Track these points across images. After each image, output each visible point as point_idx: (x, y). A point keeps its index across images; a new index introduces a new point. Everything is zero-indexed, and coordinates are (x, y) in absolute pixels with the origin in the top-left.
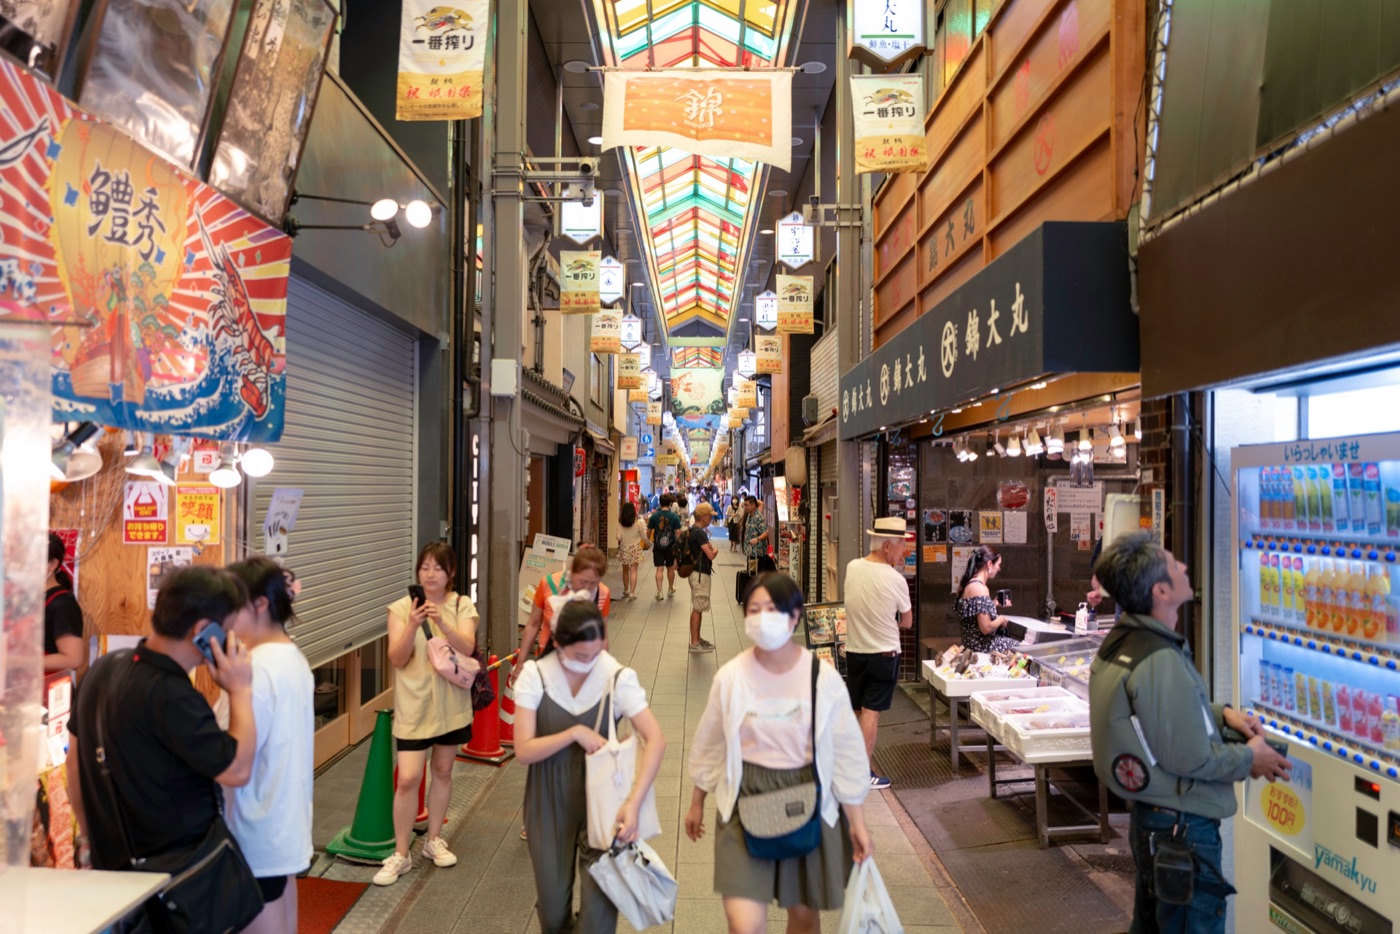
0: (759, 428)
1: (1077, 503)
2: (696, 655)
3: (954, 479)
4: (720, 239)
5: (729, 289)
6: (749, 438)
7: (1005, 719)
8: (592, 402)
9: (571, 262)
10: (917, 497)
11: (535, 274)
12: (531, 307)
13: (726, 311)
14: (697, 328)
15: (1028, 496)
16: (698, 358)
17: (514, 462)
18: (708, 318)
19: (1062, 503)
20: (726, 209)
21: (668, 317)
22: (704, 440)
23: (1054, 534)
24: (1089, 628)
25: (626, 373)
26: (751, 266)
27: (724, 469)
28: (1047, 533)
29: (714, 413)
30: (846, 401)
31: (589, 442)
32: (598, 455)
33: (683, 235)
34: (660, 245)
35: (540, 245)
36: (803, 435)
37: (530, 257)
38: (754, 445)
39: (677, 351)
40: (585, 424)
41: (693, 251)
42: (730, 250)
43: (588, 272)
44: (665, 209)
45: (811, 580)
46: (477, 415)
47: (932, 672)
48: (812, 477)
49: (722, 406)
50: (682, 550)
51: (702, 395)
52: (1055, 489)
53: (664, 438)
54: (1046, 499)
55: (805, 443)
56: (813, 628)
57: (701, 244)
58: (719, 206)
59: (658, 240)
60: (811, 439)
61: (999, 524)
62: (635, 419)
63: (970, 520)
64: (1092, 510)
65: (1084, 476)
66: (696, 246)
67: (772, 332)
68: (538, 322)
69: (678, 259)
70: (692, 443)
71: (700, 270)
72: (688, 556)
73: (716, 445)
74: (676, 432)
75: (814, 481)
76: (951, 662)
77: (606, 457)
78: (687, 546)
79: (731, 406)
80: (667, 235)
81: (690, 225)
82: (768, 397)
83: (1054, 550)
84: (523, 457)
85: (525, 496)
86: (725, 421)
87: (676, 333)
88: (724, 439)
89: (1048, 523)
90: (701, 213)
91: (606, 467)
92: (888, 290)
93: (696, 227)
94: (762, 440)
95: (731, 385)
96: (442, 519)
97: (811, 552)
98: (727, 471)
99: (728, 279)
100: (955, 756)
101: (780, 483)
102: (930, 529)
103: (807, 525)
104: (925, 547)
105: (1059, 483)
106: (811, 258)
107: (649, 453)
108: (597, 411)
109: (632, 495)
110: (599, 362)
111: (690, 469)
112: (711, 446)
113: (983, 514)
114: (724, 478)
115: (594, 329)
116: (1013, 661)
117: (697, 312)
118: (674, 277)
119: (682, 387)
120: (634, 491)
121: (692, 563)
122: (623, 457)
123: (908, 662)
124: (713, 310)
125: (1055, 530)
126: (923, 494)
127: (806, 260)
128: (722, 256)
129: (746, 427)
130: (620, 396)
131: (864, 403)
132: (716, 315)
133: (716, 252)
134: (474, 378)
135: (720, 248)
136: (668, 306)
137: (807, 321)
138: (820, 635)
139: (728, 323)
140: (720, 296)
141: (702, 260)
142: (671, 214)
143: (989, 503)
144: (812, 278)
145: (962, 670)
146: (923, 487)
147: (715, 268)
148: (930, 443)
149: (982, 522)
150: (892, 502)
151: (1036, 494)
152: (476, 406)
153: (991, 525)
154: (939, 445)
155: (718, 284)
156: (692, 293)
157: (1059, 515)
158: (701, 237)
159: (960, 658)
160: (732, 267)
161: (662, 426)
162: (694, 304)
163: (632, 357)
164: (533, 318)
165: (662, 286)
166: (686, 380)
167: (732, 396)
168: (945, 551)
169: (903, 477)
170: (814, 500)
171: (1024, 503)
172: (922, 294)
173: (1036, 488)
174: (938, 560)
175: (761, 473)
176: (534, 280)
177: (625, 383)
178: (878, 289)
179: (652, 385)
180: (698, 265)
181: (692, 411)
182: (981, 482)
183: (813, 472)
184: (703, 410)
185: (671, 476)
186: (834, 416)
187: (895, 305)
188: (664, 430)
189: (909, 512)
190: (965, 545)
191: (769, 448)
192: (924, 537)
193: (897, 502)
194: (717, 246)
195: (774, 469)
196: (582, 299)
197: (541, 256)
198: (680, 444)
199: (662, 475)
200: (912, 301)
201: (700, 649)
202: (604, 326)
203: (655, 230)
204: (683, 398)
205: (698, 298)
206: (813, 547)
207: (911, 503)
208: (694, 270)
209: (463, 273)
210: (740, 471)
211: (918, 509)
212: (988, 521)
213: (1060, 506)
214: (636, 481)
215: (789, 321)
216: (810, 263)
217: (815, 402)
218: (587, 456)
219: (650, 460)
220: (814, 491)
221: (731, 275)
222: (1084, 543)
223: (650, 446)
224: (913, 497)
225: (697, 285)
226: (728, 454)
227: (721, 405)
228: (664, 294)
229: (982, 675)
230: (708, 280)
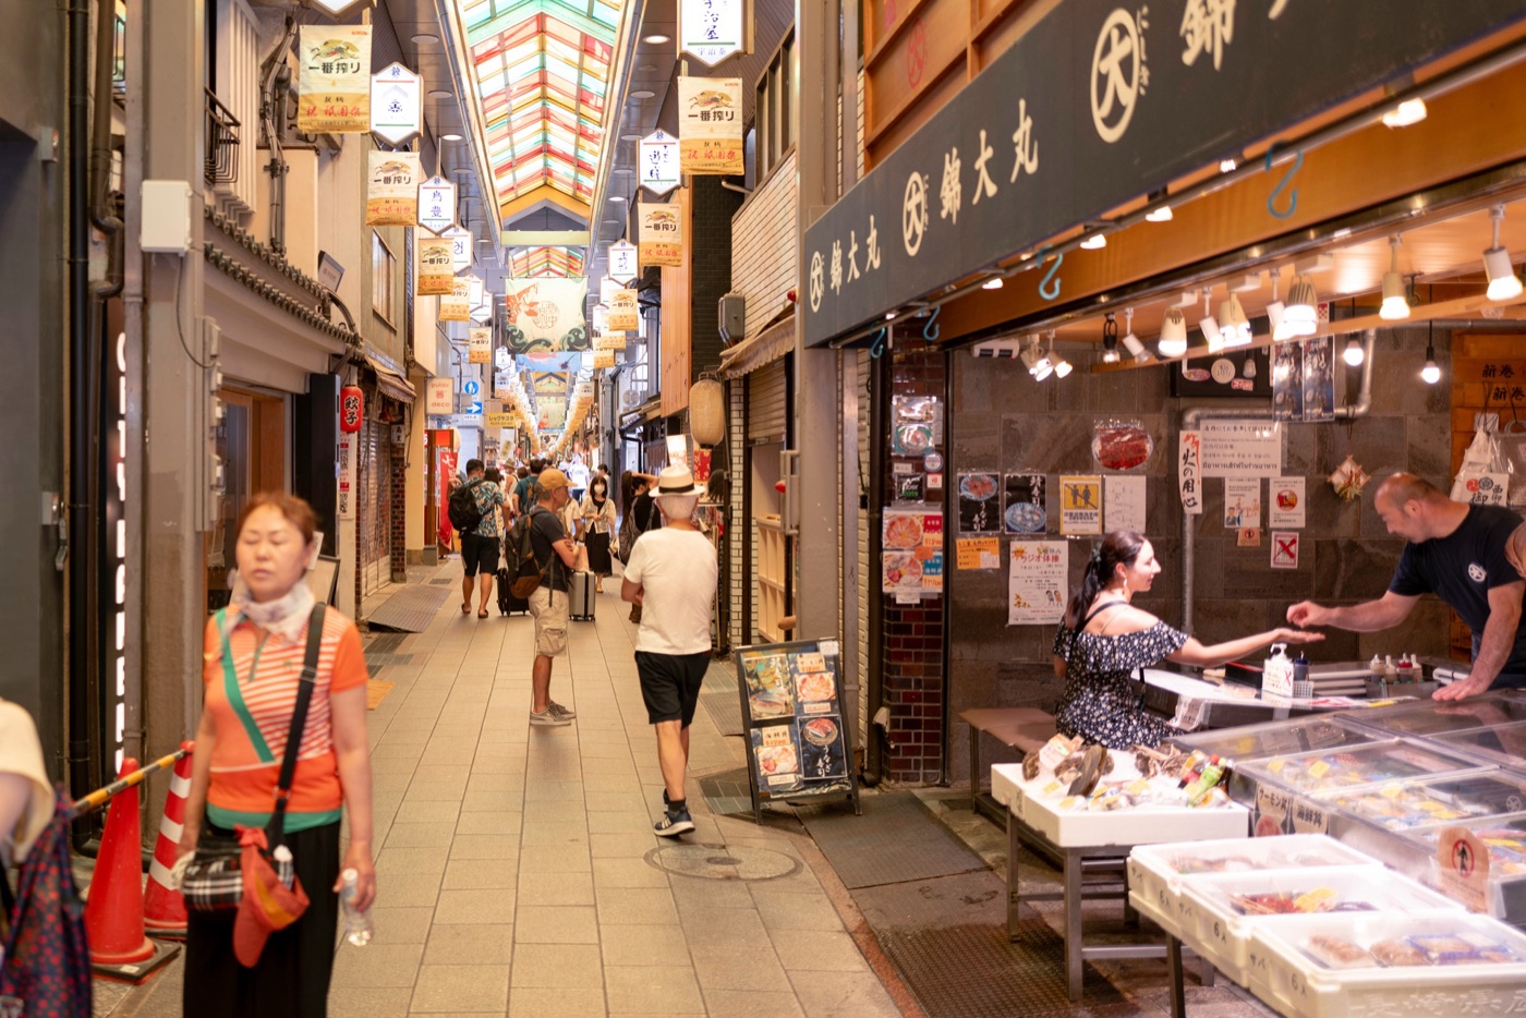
0: (639, 369)
1: (1236, 460)
2: (542, 731)
3: (1014, 416)
4: (581, 68)
5: (592, 152)
6: (624, 384)
7: (1245, 928)
8: (376, 314)
9: (318, 44)
10: (945, 449)
11: (269, 88)
12: (264, 145)
13: (589, 192)
14: (547, 218)
15: (1149, 447)
16: (548, 269)
17: (189, 381)
18: (563, 205)
19: (1210, 460)
20: (590, 16)
21: (500, 201)
22: (558, 394)
23: (1196, 516)
24: (1296, 694)
25: (430, 270)
26: (628, 104)
27: (587, 434)
28: (1182, 515)
29: (571, 349)
30: (816, 272)
31: (369, 377)
32: (387, 402)
33: (522, 64)
34: (488, 78)
35: (277, 41)
36: (720, 361)
37: (261, 61)
38: (631, 395)
39: (517, 256)
40: (355, 340)
41: (538, 91)
42: (595, 86)
43: (348, 61)
44: (493, 17)
45: (734, 600)
46: (118, 292)
47: (1020, 793)
48: (735, 429)
49: (580, 340)
50: (520, 550)
51: (554, 320)
52: (1199, 435)
53: (497, 386)
54: (1182, 452)
55: (722, 374)
56: (757, 691)
57: (550, 80)
58: (578, 12)
59: (484, 68)
60: (732, 366)
61: (1095, 498)
62: (453, 357)
63: (1042, 491)
64: (1265, 473)
65: (1309, 396)
66: (543, 83)
67: (667, 197)
68: (275, 170)
69: (515, 103)
70: (539, 400)
71: (550, 125)
72: (531, 561)
73: (574, 400)
74: (515, 379)
75: (737, 438)
76: (1058, 772)
77: (402, 405)
78: (527, 543)
79: (597, 335)
80: (496, 62)
81: (533, 45)
82: (655, 323)
83: (1195, 546)
84: (207, 372)
85: (211, 447)
86: (588, 360)
87: (513, 227)
88: (586, 389)
89: (1185, 496)
90: (550, 25)
91: (402, 422)
92: (899, 63)
93: (542, 50)
94: (643, 387)
95: (597, 301)
96: (45, 488)
97: (734, 553)
98: (592, 438)
99: (591, 138)
100: (1075, 968)
101: (676, 444)
102: (970, 507)
103: (726, 509)
104: (960, 542)
105: (1203, 424)
106: (738, 47)
107: (475, 408)
108: (386, 332)
109: (445, 468)
110: (388, 254)
111: (537, 436)
112: (568, 404)
113: (1067, 481)
114: (586, 448)
115: (372, 186)
116: (1186, 771)
117: (545, 194)
118: (509, 134)
119: (524, 308)
120: (448, 461)
121: (536, 573)
122: (431, 410)
123: (928, 751)
124: (570, 191)
125: (1198, 509)
126: (956, 444)
127: (729, 51)
128: (582, 97)
129: (619, 371)
130: (424, 307)
131: (861, 266)
132: (575, 198)
133: (573, 91)
134: (111, 219)
135: (580, 84)
136: (502, 183)
137: (731, 154)
138: (770, 703)
139: (592, 209)
140: (581, 166)
141: (552, 107)
142: (500, 25)
143: (1078, 460)
144: (739, 81)
145: (1085, 788)
146: (956, 431)
147: (571, 119)
148: (969, 350)
149: (1065, 495)
150: (899, 459)
151: (1163, 443)
152: (116, 274)
153: (1081, 501)
154: (987, 354)
155: (577, 146)
156: (537, 164)
157: (1205, 481)
158: (552, 66)
159: (1079, 764)
160: (598, 115)
161: (496, 369)
162: (541, 182)
163: (440, 245)
164: (268, 163)
165: (491, 149)
166: (529, 298)
167: (600, 319)
168: (997, 548)
169: (916, 418)
170: (737, 467)
171: (1141, 459)
172: (982, 42)
173: (1164, 432)
174: (983, 566)
175: (644, 435)
176: (268, 99)
177: (429, 286)
178: (873, 70)
179: (474, 297)
180: (546, 116)
181: (539, 347)
182: (1063, 422)
183: (737, 421)
184: (556, 344)
185: (508, 443)
186: (789, 311)
187: (913, 85)
188: (497, 375)
189: (930, 478)
190: (1033, 538)
191: (658, 396)
192: (957, 522)
193: (907, 459)
194: (575, 80)
195: (665, 426)
196: (338, 107)
197: (280, 59)
198: (521, 399)
199: (495, 442)
200: (962, 58)
201: (549, 719)
202: (387, 180)
203: (480, 51)
204: (523, 324)
205: (547, 172)
206: (736, 545)
207: (934, 461)
208: (539, 125)
209: (86, 16)
210: (611, 436)
211: (946, 472)
212: (1075, 493)
213: (1205, 465)
214: (451, 446)
215: (701, 154)
216: (737, 56)
217: (740, 304)
218: (367, 402)
219: (477, 420)
220: (737, 452)
221: (598, 130)
222: (1249, 533)
223: (478, 398)
224: (937, 449)
225: (545, 150)
226: (592, 412)
227: (582, 336)
228: (495, 162)
229: (1132, 801)
230: (562, 141)
